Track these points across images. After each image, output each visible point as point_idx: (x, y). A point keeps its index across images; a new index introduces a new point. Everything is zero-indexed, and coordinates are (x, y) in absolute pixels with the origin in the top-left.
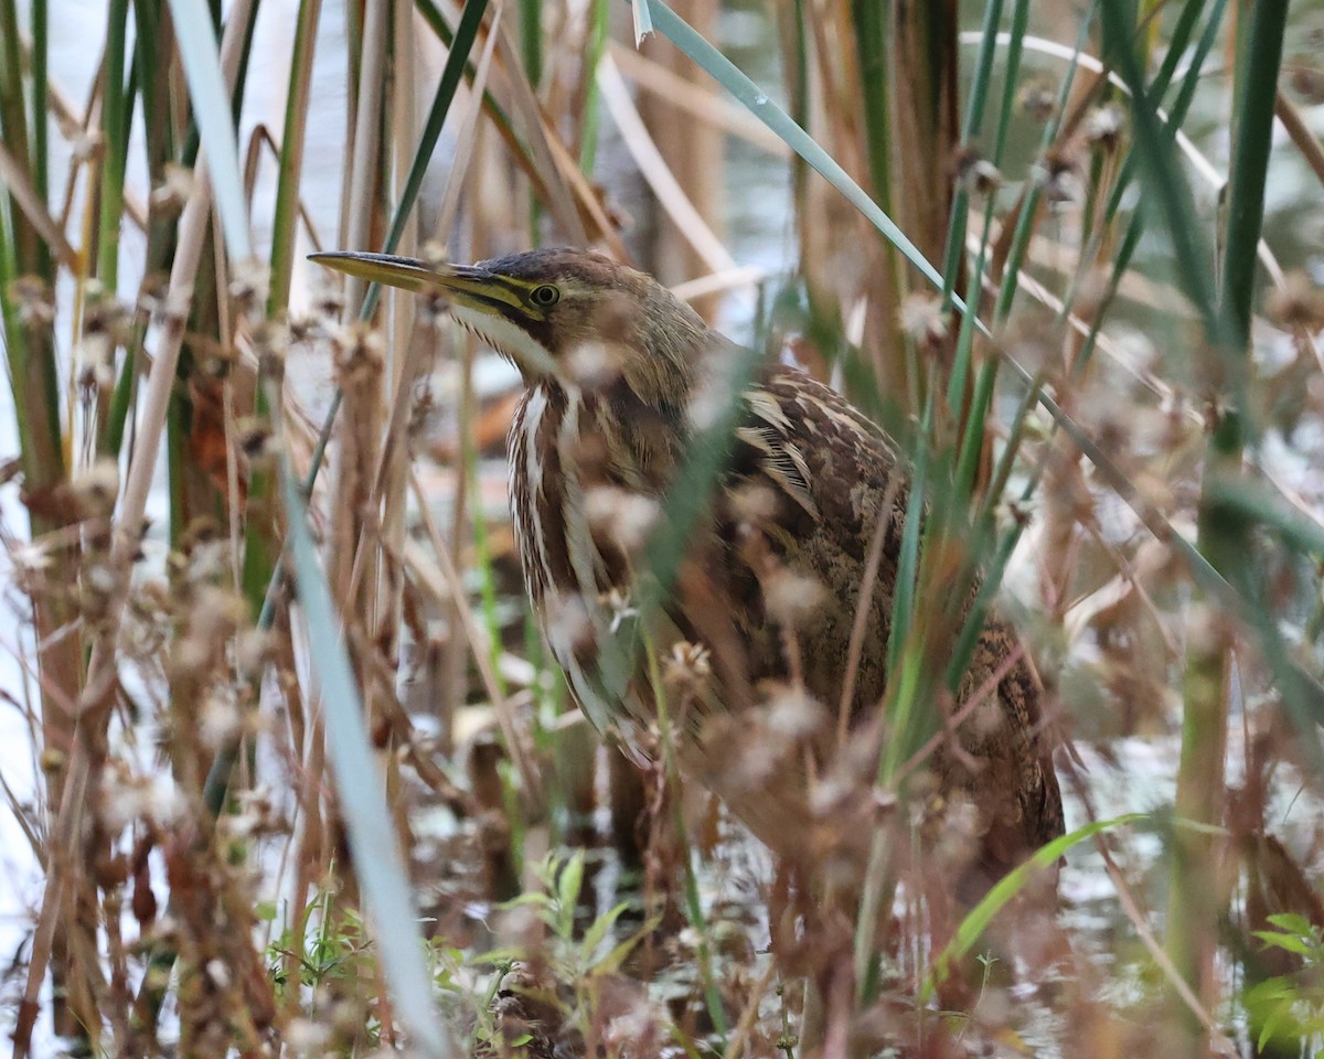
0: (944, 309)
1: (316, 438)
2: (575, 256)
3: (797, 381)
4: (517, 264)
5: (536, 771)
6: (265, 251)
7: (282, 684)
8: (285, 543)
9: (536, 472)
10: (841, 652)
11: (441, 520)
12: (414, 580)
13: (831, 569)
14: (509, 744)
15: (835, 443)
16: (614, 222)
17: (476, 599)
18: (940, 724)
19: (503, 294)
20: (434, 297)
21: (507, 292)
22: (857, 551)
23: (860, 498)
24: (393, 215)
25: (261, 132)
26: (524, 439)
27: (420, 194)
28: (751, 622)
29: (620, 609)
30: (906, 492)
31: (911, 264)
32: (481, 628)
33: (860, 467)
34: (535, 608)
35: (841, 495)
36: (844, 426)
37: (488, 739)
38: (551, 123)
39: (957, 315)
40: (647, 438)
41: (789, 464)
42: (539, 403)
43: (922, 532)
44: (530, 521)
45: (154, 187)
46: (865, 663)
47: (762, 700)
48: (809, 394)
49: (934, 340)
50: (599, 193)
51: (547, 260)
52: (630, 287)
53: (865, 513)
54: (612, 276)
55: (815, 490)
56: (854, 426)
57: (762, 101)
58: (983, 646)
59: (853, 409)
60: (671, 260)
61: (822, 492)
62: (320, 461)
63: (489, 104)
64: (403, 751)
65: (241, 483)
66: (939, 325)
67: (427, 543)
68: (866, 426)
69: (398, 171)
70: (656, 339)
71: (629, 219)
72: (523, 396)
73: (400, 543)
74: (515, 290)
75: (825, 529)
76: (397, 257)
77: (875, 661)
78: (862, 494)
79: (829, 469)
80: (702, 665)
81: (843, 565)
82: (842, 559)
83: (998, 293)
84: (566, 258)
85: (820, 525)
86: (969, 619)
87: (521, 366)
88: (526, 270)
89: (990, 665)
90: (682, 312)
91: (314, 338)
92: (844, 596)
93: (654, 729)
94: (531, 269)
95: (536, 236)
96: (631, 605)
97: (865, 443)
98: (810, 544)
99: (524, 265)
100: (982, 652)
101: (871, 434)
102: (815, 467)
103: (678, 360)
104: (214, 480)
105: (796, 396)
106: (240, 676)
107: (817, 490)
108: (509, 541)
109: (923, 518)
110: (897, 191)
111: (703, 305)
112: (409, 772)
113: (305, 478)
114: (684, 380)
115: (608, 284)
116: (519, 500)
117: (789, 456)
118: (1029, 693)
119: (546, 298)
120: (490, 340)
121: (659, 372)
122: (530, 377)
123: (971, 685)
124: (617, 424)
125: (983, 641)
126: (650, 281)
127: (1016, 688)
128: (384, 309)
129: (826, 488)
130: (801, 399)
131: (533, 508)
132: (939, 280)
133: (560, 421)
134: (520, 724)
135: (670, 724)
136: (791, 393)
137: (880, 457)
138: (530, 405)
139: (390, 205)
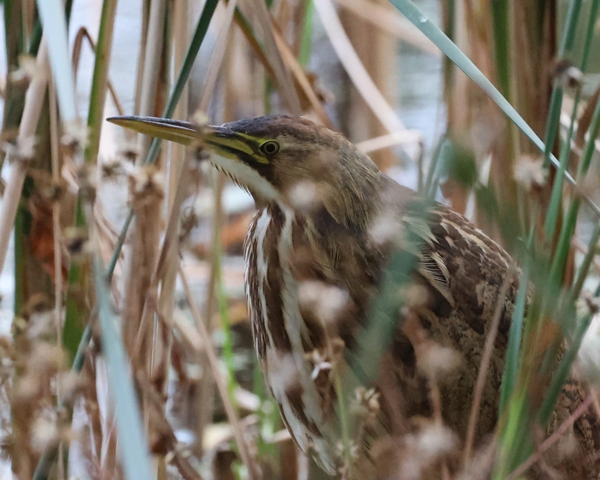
0: (544, 166)
1: (115, 240)
2: (290, 120)
3: (441, 211)
4: (250, 125)
5: (259, 470)
6: (85, 113)
7: (88, 409)
8: (92, 313)
9: (263, 267)
10: (467, 396)
11: (199, 297)
12: (179, 338)
13: (461, 339)
14: (241, 451)
15: (467, 255)
16: (321, 98)
17: (220, 351)
18: (534, 449)
19: (241, 146)
20: (199, 149)
21: (243, 144)
22: (480, 327)
23: (483, 291)
24: (171, 91)
25: (83, 32)
26: (255, 244)
27: (190, 76)
28: (406, 373)
29: (318, 363)
30: (514, 288)
31: (522, 133)
32: (223, 370)
33: (483, 271)
34: (260, 361)
35: (469, 289)
36: (473, 243)
37: (226, 448)
38: (280, 31)
39: (553, 169)
40: (338, 246)
41: (434, 267)
42: (266, 219)
43: (525, 315)
44: (258, 300)
45: (10, 71)
46: (484, 403)
47: (415, 430)
48: (450, 220)
49: (536, 188)
50: (311, 79)
51: (271, 123)
52: (327, 143)
53: (486, 302)
54: (315, 134)
55: (452, 284)
56: (480, 243)
57: (424, 20)
58: (564, 394)
59: (479, 231)
60: (359, 124)
61: (457, 287)
62: (118, 255)
63: (238, 17)
64: (169, 456)
65: (64, 270)
66: (540, 176)
67: (187, 311)
68: (488, 243)
69: (176, 61)
70: (345, 178)
71: (331, 96)
72: (255, 215)
73: (170, 313)
74: (248, 142)
75: (458, 311)
76: (173, 120)
77: (490, 402)
78: (483, 290)
79: (462, 271)
80: (374, 403)
81: (470, 337)
82: (469, 332)
83: (581, 153)
84: (284, 121)
85: (455, 309)
86: (555, 376)
87: (253, 193)
88: (256, 129)
89: (568, 407)
90: (363, 159)
91: (116, 174)
92: (471, 358)
93: (340, 446)
94: (260, 129)
95: (268, 106)
96: (327, 360)
97: (487, 255)
98: (447, 321)
99: (255, 126)
100: (563, 398)
101: (491, 249)
102: (452, 269)
103: (359, 193)
104: (46, 267)
105: (441, 221)
106: (59, 402)
107: (453, 285)
108: (243, 312)
109: (526, 307)
110: (513, 83)
111: (379, 157)
112: (173, 470)
113: (107, 267)
114: (363, 207)
115: (312, 140)
116: (251, 286)
117: (434, 261)
118: (595, 427)
119: (270, 150)
120: (233, 176)
121: (346, 201)
122: (260, 202)
123: (555, 421)
124: (319, 236)
125: (564, 391)
126: (342, 139)
127: (586, 424)
128: (163, 156)
129: (460, 284)
130: (444, 224)
131: (261, 291)
132: (541, 145)
133: (279, 233)
134: (248, 438)
135: (351, 442)
136: (438, 219)
137: (497, 264)
138: (260, 221)
139: (170, 85)
